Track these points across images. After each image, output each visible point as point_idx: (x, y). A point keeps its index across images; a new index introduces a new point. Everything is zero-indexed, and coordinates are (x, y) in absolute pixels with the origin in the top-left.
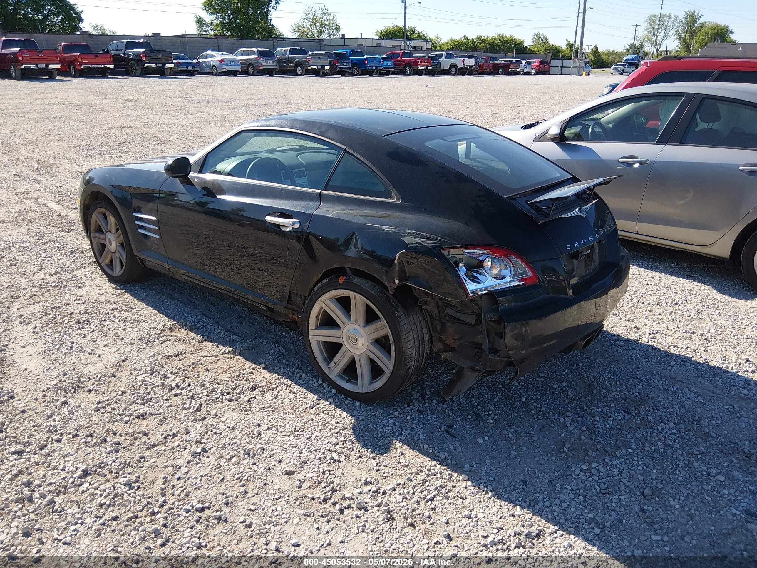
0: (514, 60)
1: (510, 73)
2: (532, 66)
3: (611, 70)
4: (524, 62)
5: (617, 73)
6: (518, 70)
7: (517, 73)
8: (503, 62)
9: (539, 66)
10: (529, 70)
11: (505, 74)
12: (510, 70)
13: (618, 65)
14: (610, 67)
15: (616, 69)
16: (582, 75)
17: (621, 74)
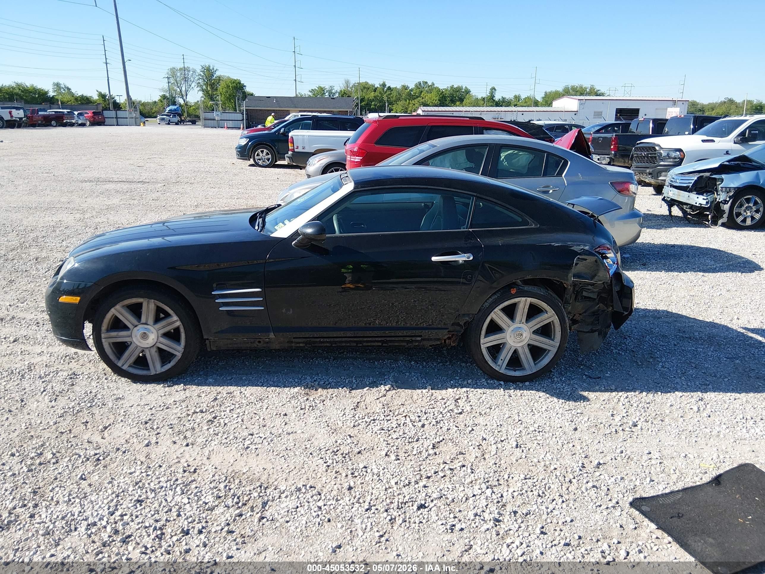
0: (65, 111)
1: (65, 125)
2: (85, 117)
3: (157, 120)
4: (76, 113)
5: (163, 123)
6: (73, 121)
7: (72, 125)
8: (54, 113)
9: (93, 117)
10: (83, 122)
11: (59, 126)
12: (65, 121)
13: (163, 115)
14: (156, 117)
15: (163, 119)
16: (140, 125)
17: (169, 124)
